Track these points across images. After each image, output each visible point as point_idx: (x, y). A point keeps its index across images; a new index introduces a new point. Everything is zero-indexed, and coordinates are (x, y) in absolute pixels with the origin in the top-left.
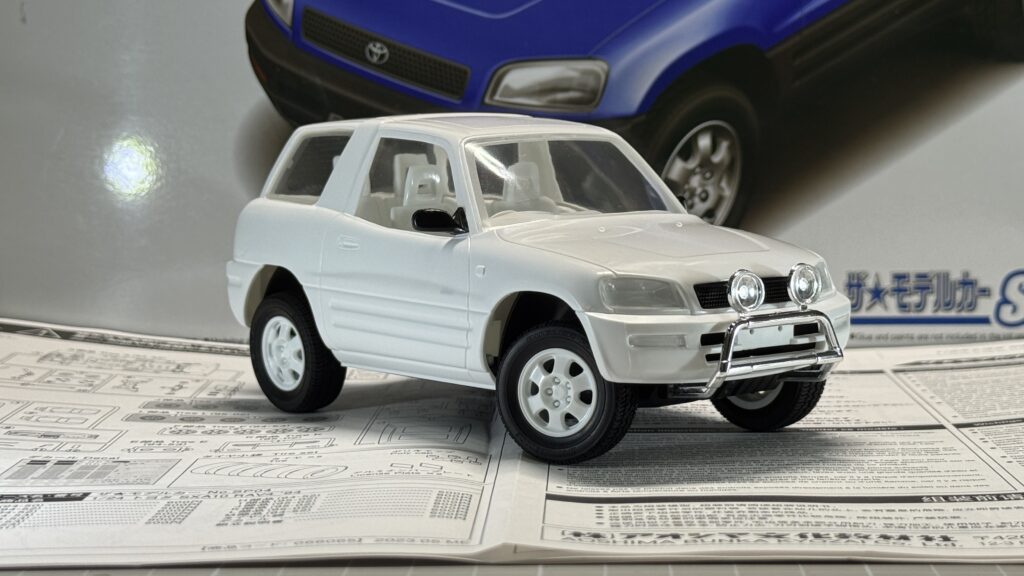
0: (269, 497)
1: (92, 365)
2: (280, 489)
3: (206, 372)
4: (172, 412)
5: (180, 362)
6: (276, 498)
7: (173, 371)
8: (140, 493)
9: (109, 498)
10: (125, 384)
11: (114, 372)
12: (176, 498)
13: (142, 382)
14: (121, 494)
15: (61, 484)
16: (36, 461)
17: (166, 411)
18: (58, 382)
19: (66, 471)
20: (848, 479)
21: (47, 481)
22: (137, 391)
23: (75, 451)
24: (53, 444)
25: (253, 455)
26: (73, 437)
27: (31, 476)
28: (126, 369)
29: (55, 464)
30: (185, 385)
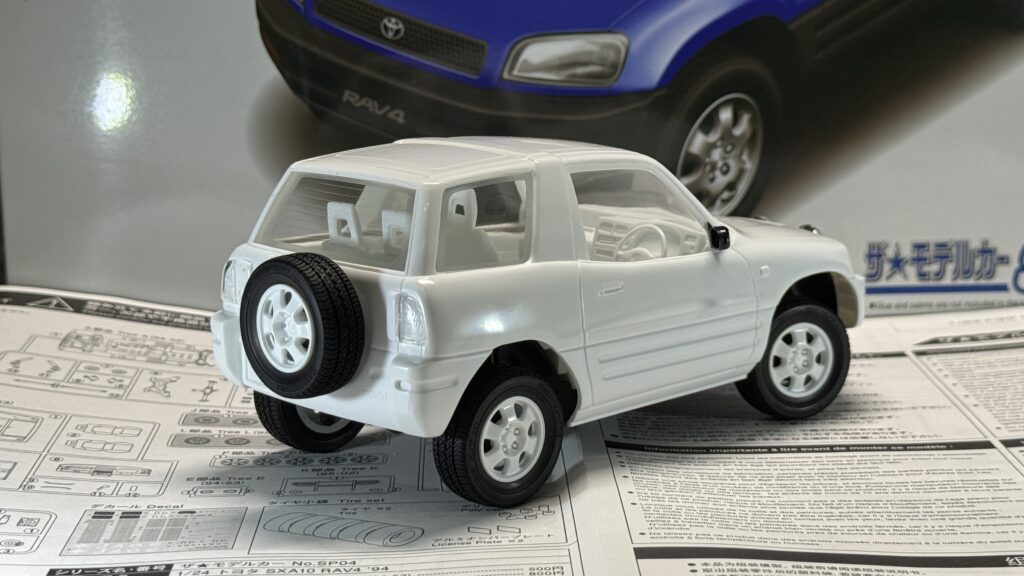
1: (114, 353)
4: (215, 430)
7: (196, 362)
8: (223, 564)
9: (194, 573)
10: (154, 385)
11: (140, 365)
14: (204, 565)
15: (138, 550)
16: (100, 513)
17: (207, 429)
18: (87, 381)
19: (136, 529)
20: (923, 529)
21: (121, 545)
22: (169, 396)
23: (135, 495)
24: (108, 484)
25: (319, 502)
26: (127, 474)
27: (103, 538)
28: (150, 361)
29: (121, 517)
30: (214, 388)
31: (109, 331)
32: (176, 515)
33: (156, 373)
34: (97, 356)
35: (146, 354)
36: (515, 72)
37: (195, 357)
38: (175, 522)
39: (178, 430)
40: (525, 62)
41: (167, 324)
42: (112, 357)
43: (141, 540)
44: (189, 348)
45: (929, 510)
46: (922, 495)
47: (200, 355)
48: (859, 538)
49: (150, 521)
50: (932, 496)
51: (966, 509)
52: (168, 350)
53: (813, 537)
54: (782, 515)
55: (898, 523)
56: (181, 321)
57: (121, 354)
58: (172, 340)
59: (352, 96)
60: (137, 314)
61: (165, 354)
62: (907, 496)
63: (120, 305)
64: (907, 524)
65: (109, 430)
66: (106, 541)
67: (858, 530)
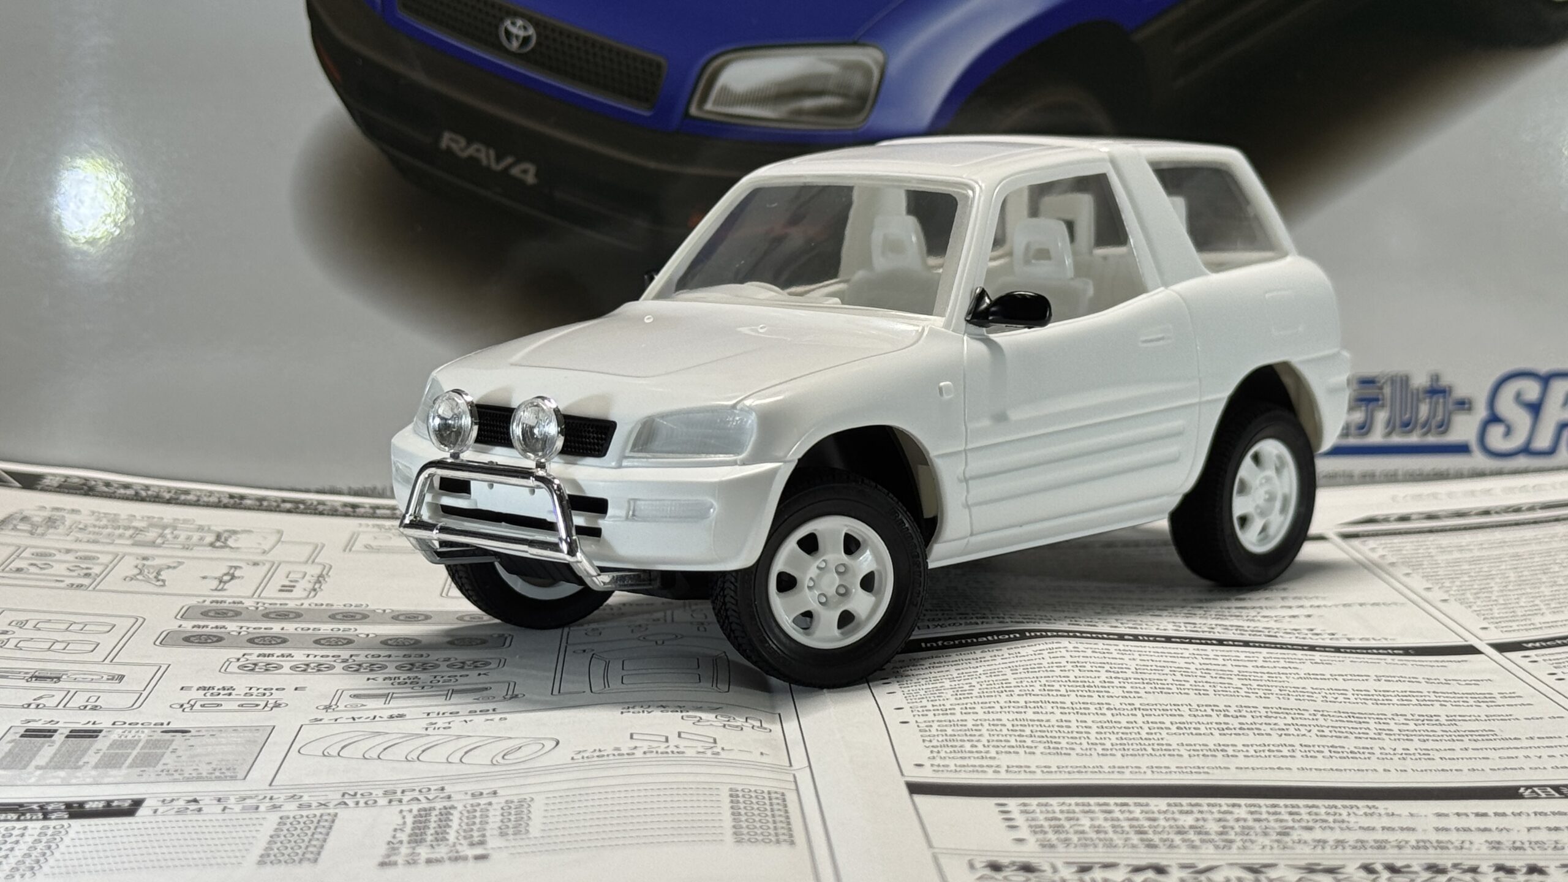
0: (448, 804)
1: (80, 535)
2: (459, 788)
3: (267, 548)
4: (232, 626)
5: (220, 529)
6: (460, 807)
7: (212, 545)
8: (228, 799)
9: (179, 812)
10: (141, 573)
11: (121, 550)
12: (290, 809)
13: (169, 567)
14: (195, 801)
15: (88, 780)
16: (34, 731)
17: (220, 624)
18: (33, 569)
19: (91, 752)
20: (1377, 751)
21: (62, 774)
22: (164, 585)
23: (94, 708)
24: (54, 693)
25: (391, 717)
26: (84, 680)
27: (34, 763)
28: (136, 544)
29: (68, 737)
30: (237, 573)
31: (73, 511)
32: (158, 735)
33: (145, 559)
34: (52, 541)
35: (131, 536)
36: (709, 106)
37: (210, 538)
38: (153, 744)
39: (174, 625)
40: (725, 90)
41: (168, 502)
42: (77, 540)
43: (96, 767)
44: (200, 528)
45: (1386, 727)
46: (1370, 708)
47: (218, 537)
48: (1274, 762)
49: (115, 742)
50: (1389, 710)
51: (1444, 728)
52: (167, 531)
53: (1198, 762)
54: (1146, 726)
55: (1337, 742)
56: (191, 497)
57: (92, 537)
58: (175, 520)
59: (457, 142)
60: (122, 491)
61: (161, 535)
62: (1349, 708)
63: (95, 480)
64: (1351, 744)
65: (64, 626)
66: (38, 768)
67: (1274, 751)
